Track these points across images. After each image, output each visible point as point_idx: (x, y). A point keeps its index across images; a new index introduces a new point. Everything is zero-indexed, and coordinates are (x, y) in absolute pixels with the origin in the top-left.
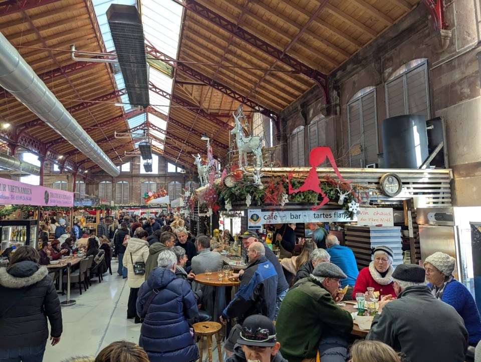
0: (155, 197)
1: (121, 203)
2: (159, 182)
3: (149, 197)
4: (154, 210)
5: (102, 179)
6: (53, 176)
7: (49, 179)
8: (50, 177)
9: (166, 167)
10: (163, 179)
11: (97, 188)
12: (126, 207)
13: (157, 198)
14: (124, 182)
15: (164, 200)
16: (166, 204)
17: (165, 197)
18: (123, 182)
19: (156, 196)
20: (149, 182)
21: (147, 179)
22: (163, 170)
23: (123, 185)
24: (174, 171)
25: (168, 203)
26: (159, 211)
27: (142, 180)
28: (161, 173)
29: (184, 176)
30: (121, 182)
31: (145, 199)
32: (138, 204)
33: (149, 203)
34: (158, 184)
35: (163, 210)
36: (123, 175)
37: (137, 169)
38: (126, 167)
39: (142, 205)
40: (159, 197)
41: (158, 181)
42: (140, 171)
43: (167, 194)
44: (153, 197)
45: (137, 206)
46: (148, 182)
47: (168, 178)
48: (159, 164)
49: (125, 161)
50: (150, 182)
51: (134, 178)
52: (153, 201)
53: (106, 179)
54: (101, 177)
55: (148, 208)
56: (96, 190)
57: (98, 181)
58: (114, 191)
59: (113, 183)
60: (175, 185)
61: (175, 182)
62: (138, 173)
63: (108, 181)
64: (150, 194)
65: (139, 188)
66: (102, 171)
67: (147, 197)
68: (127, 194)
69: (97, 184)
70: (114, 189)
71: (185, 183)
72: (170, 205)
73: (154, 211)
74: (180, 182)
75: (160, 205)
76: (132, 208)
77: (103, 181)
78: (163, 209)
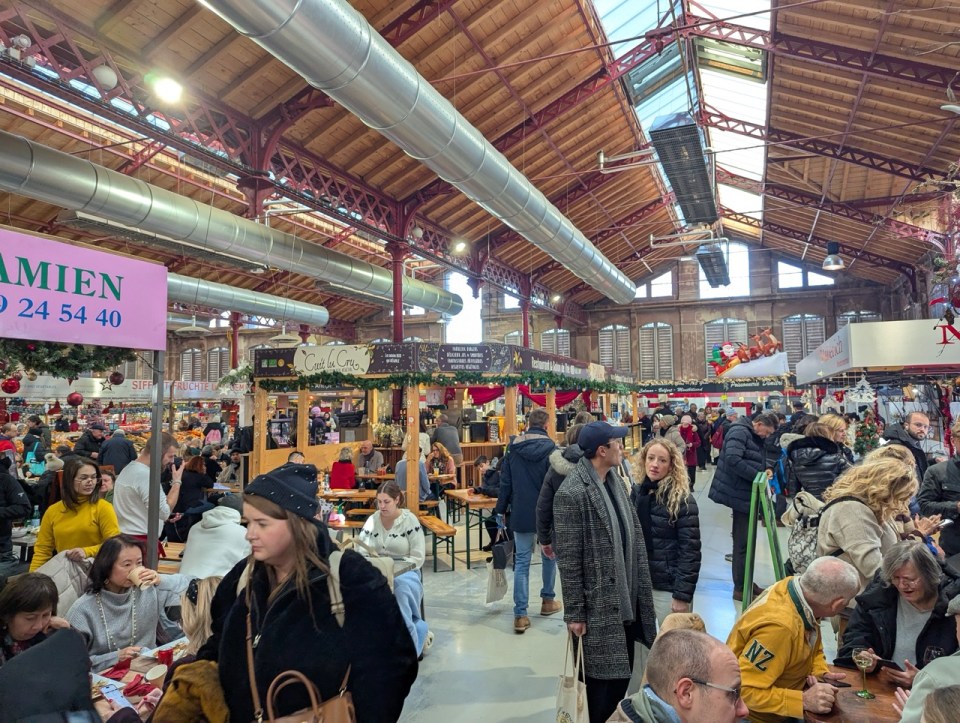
0: (744, 358)
1: (653, 379)
2: (755, 319)
3: (726, 360)
4: (742, 398)
5: (605, 320)
6: (503, 319)
7: (496, 328)
8: (497, 323)
9: (773, 274)
10: (767, 308)
11: (595, 343)
12: (664, 387)
13: (748, 361)
14: (660, 325)
15: (773, 366)
16: (779, 379)
17: (774, 357)
18: (656, 324)
19: (746, 356)
20: (725, 319)
21: (718, 314)
22: (763, 286)
23: (656, 331)
24: (799, 284)
25: (785, 373)
26: (759, 398)
27: (706, 316)
28: (759, 292)
29: (830, 296)
30: (652, 325)
31: (714, 364)
32: (694, 381)
33: (727, 374)
34: (750, 324)
35: (771, 398)
36: (655, 308)
37: (690, 287)
38: (663, 286)
39: (707, 381)
40: (754, 356)
41: (750, 315)
42: (698, 293)
43: (780, 347)
44: (736, 359)
45: (692, 386)
46: (722, 321)
47: (782, 305)
48: (751, 267)
49: (659, 270)
50: (729, 321)
51: (683, 313)
52: (738, 370)
53: (617, 320)
54: (603, 316)
55: (724, 391)
56: (593, 348)
57: (597, 325)
58: (634, 350)
59: (631, 328)
60: (803, 325)
61: (803, 317)
62: (692, 298)
63: (619, 324)
64: (729, 351)
65: (699, 337)
66: (605, 301)
67: (718, 360)
68: (666, 353)
69: (595, 333)
70: (634, 344)
71: (835, 316)
72: (792, 379)
73: (742, 400)
74: (820, 314)
75: (761, 382)
76: (680, 389)
77: (609, 325)
78: (772, 394)
